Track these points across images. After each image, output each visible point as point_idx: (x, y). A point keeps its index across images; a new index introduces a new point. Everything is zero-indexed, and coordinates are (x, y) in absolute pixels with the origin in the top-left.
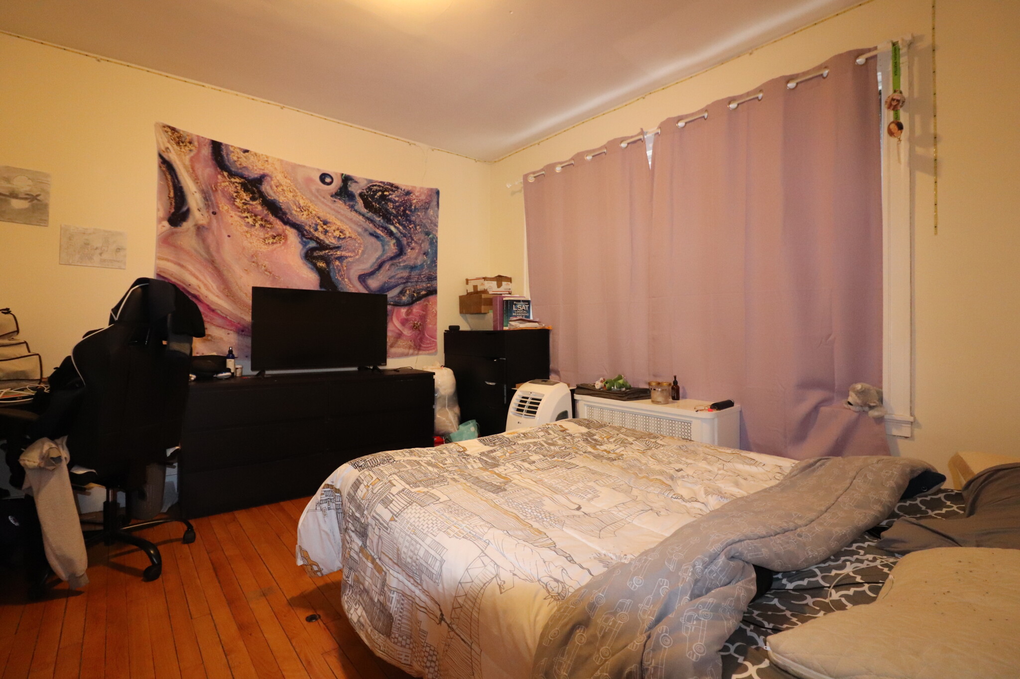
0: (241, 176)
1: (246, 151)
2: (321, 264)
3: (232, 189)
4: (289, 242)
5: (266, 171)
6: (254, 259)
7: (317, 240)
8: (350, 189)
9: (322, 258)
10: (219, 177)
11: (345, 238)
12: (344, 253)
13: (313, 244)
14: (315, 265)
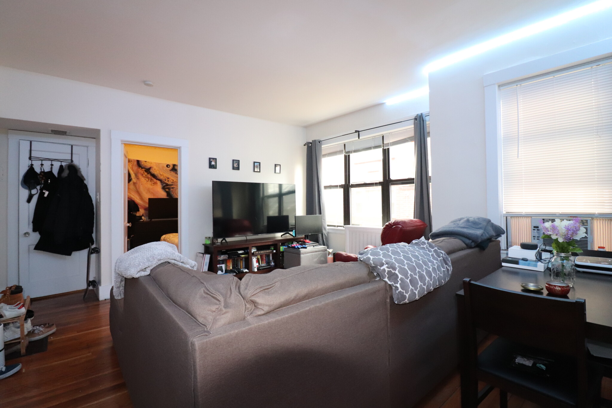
0: (145, 168)
1: (146, 161)
2: (167, 190)
3: (142, 172)
4: (158, 184)
5: (151, 166)
6: (149, 191)
7: (166, 183)
8: (175, 168)
9: (167, 188)
10: (139, 169)
11: (174, 182)
12: (174, 186)
13: (164, 185)
14: (165, 190)
